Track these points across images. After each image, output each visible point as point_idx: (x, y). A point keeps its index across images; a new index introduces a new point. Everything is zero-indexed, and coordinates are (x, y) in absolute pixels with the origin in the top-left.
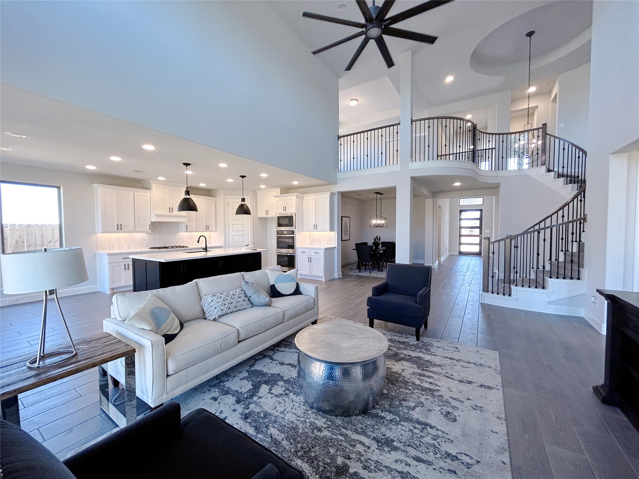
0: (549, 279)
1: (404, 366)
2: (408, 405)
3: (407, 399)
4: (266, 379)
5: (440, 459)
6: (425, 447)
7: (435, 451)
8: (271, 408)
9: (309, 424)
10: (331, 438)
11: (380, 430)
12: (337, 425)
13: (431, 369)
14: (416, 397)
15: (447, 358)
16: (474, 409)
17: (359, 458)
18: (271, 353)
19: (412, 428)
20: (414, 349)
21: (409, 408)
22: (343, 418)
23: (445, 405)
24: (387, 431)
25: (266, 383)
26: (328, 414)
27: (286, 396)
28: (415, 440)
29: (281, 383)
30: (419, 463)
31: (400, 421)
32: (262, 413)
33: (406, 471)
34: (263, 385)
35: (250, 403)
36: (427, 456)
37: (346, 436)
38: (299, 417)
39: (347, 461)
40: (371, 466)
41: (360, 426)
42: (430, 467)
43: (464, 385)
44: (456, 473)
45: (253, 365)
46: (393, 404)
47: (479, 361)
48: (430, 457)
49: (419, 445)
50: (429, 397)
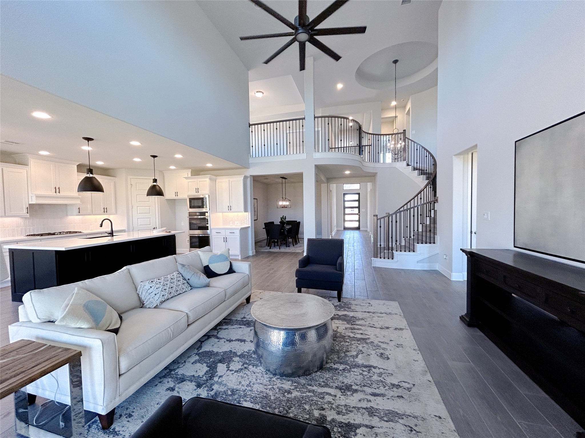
0: (417, 244)
1: (337, 324)
2: (351, 355)
3: (349, 349)
4: (219, 358)
5: (389, 390)
6: (376, 384)
7: (383, 385)
8: (236, 384)
9: (278, 390)
10: (301, 397)
11: (338, 380)
12: (303, 384)
13: (357, 323)
14: (355, 347)
15: (365, 312)
16: (398, 347)
17: (331, 407)
18: (215, 333)
19: (361, 372)
20: (339, 309)
21: (353, 356)
22: (305, 377)
23: (377, 348)
24: (344, 379)
25: (220, 361)
26: (291, 377)
27: (246, 370)
28: (367, 381)
29: (236, 359)
30: (376, 397)
31: (350, 368)
32: (229, 391)
33: (369, 406)
34: (219, 364)
35: (212, 384)
36: (379, 390)
37: (313, 391)
38: (266, 385)
39: (323, 412)
40: (343, 410)
41: (321, 380)
42: (385, 398)
43: (384, 330)
44: (403, 397)
45: (200, 347)
46: (341, 357)
47: (388, 311)
48: (382, 390)
49: (371, 384)
50: (364, 345)
